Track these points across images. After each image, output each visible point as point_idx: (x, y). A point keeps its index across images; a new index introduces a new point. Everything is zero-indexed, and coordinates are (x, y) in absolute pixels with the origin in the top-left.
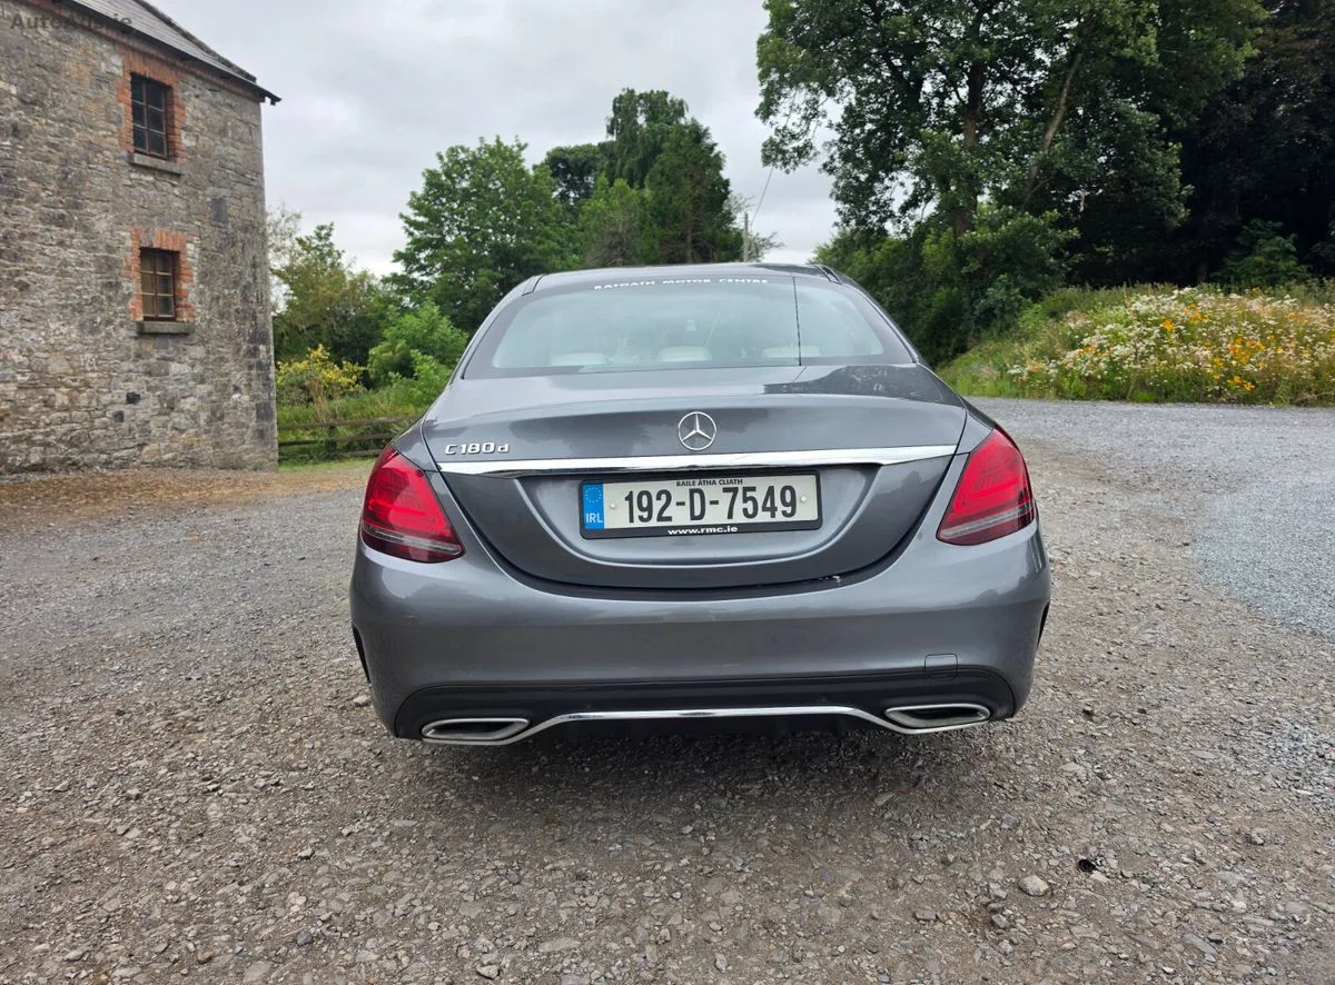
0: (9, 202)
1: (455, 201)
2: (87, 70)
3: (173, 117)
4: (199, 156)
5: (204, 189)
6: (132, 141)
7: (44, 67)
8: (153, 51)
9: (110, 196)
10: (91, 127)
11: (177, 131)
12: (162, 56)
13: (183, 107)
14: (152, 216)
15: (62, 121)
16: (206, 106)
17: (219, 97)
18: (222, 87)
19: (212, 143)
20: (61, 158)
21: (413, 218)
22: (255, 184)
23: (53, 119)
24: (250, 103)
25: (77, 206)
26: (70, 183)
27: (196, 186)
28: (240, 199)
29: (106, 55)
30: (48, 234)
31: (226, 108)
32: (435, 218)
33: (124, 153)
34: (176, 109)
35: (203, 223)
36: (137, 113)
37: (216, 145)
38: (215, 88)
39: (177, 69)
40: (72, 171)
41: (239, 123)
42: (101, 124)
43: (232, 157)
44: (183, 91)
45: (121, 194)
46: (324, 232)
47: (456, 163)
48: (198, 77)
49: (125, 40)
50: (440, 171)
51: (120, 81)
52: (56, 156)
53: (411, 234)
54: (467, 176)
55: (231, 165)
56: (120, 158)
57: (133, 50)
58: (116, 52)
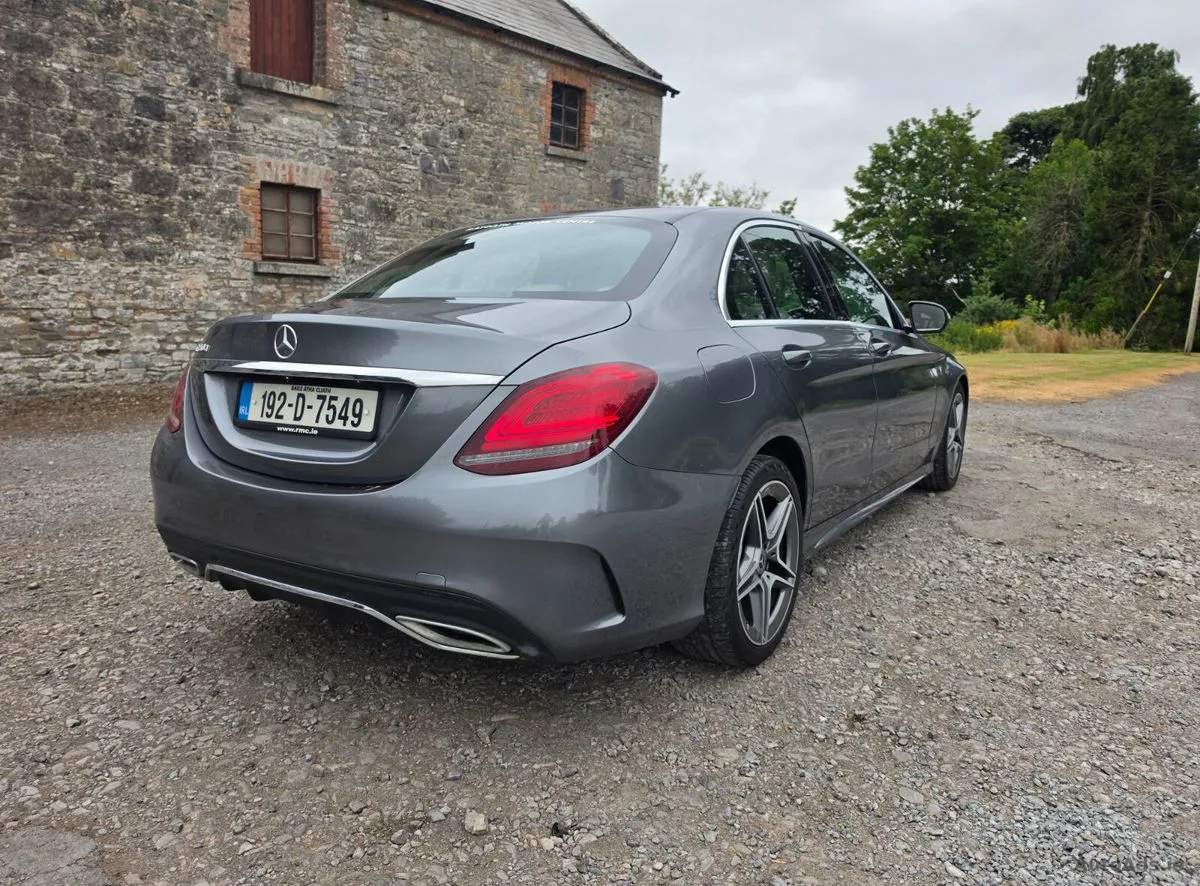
0: (453, 187)
1: (899, 172)
2: (518, 83)
3: (584, 115)
4: (604, 146)
5: (605, 172)
6: (549, 137)
7: (486, 83)
8: (572, 63)
9: (528, 180)
10: (518, 127)
11: (586, 126)
12: (578, 66)
13: (593, 106)
14: (560, 195)
15: (497, 123)
16: (613, 103)
17: (626, 94)
18: (627, 86)
19: (616, 134)
20: (492, 153)
21: (856, 189)
22: (651, 166)
23: (489, 123)
24: (654, 98)
25: (502, 189)
26: (498, 171)
27: (598, 170)
28: (636, 179)
29: (534, 69)
30: (478, 210)
31: (633, 103)
32: (877, 189)
33: (542, 146)
34: (588, 108)
35: (602, 200)
36: (555, 113)
37: (620, 135)
38: (623, 88)
39: (592, 74)
40: (500, 161)
41: (642, 116)
42: (526, 124)
43: (632, 145)
44: (596, 92)
45: (536, 178)
46: (788, 207)
47: (904, 137)
48: (609, 80)
49: (549, 56)
50: (889, 143)
51: (543, 89)
52: (490, 151)
53: (854, 205)
54: (914, 147)
55: (632, 151)
56: (538, 150)
57: (556, 63)
58: (542, 66)
